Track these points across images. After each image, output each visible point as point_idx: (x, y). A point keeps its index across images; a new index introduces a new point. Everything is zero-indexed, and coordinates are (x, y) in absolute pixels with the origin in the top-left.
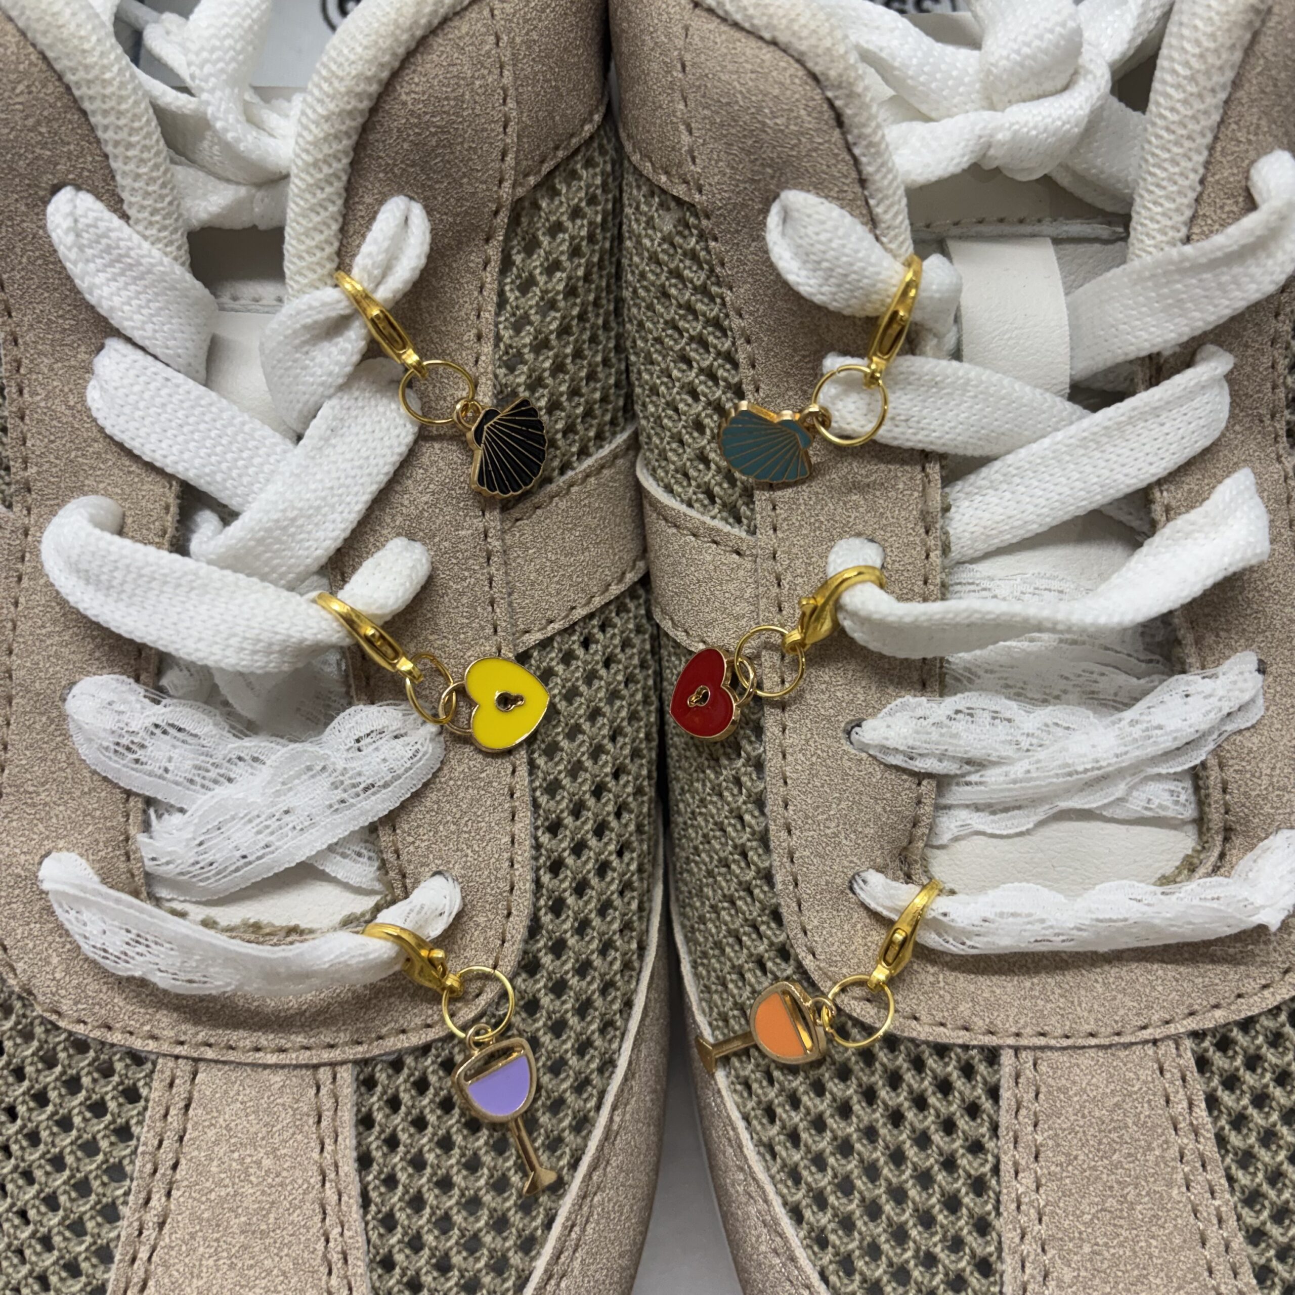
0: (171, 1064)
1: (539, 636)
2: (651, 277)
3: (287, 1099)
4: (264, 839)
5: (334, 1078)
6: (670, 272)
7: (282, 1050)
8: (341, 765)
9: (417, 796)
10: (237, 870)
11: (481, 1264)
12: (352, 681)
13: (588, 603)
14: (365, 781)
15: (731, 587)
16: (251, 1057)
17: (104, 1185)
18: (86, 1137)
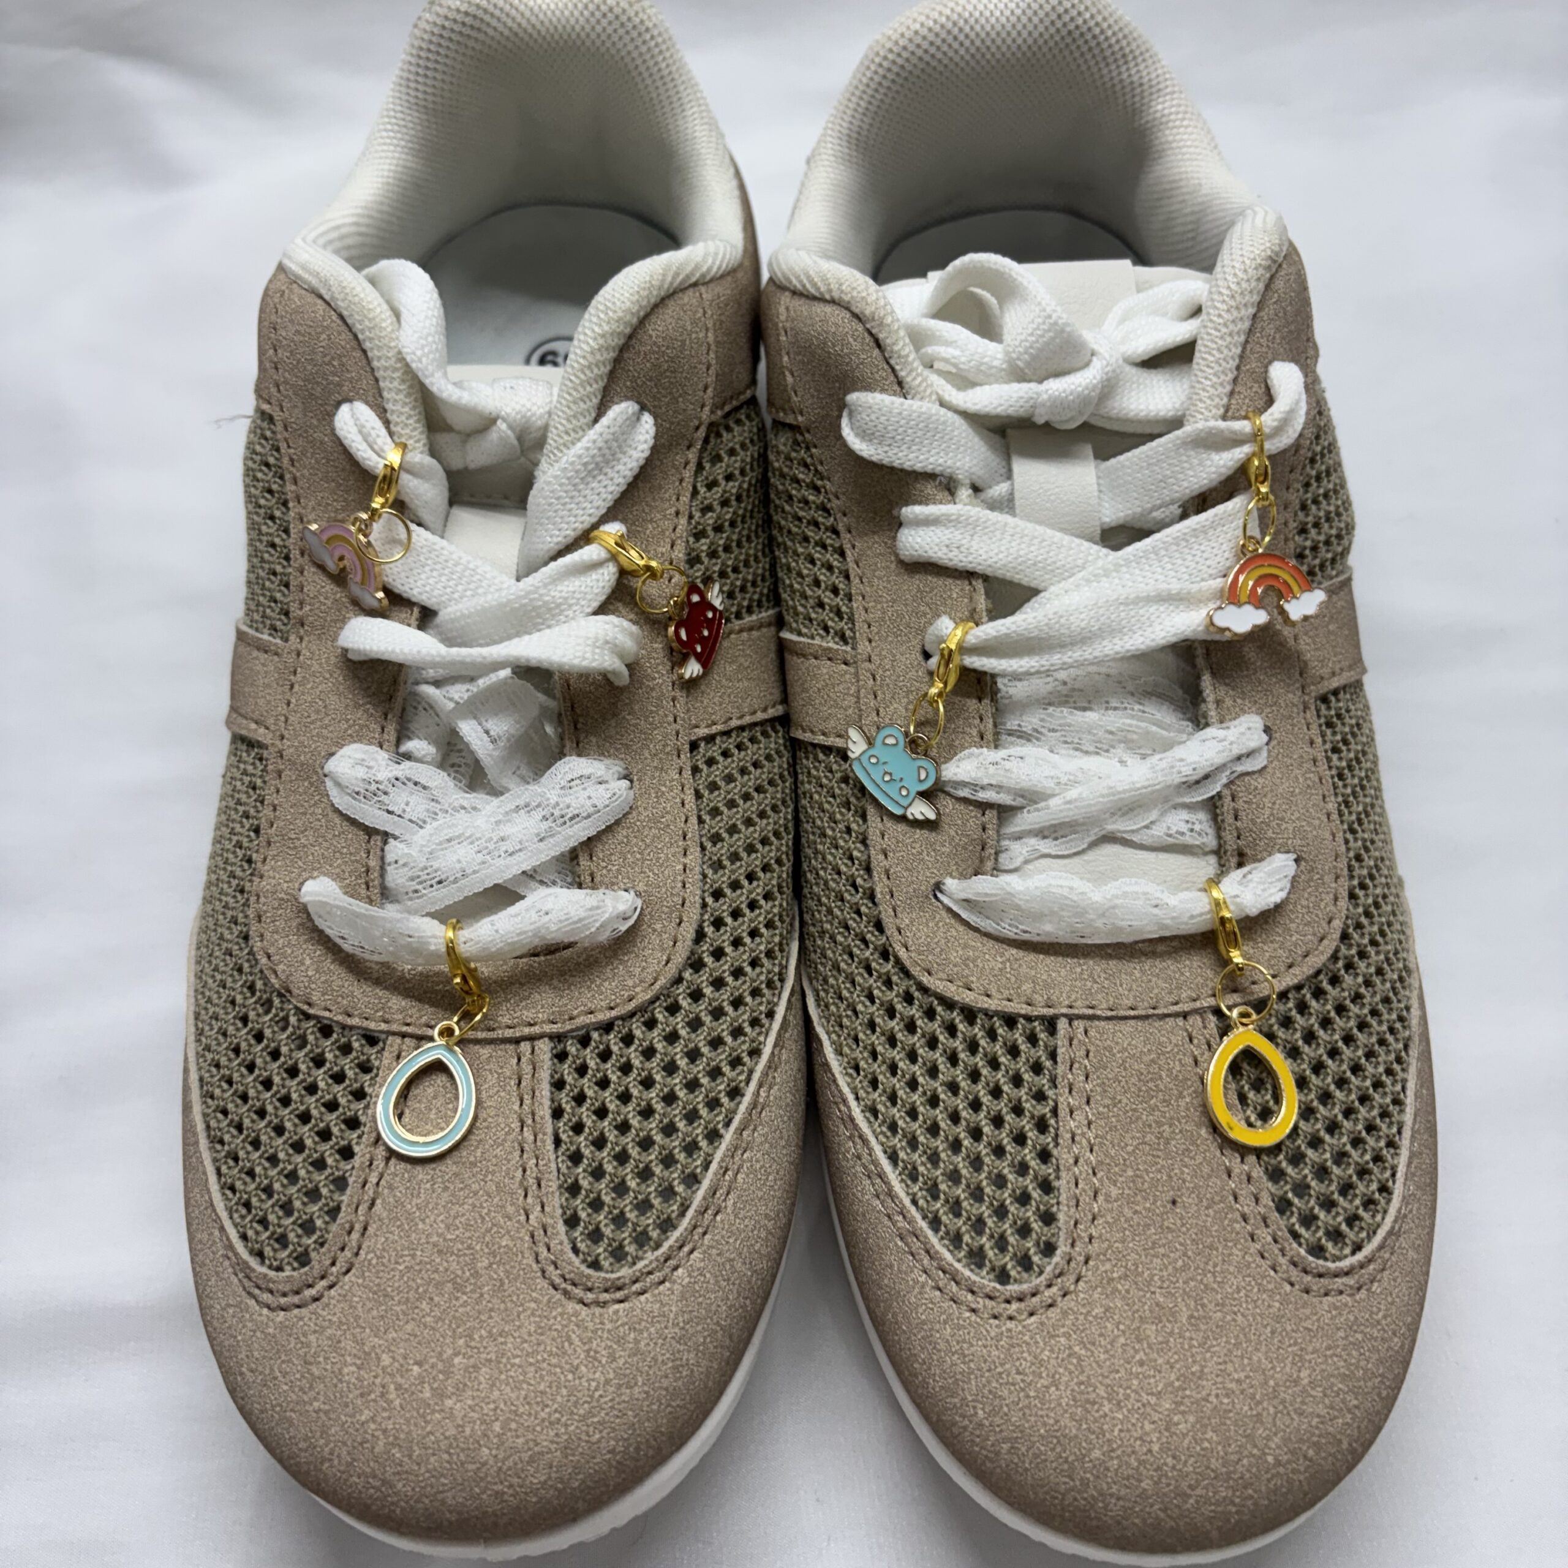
0: (398, 1040)
1: (706, 732)
3: (493, 1066)
5: (533, 1052)
7: (490, 1029)
15: (841, 688)
17: (341, 1130)
18: (328, 1097)
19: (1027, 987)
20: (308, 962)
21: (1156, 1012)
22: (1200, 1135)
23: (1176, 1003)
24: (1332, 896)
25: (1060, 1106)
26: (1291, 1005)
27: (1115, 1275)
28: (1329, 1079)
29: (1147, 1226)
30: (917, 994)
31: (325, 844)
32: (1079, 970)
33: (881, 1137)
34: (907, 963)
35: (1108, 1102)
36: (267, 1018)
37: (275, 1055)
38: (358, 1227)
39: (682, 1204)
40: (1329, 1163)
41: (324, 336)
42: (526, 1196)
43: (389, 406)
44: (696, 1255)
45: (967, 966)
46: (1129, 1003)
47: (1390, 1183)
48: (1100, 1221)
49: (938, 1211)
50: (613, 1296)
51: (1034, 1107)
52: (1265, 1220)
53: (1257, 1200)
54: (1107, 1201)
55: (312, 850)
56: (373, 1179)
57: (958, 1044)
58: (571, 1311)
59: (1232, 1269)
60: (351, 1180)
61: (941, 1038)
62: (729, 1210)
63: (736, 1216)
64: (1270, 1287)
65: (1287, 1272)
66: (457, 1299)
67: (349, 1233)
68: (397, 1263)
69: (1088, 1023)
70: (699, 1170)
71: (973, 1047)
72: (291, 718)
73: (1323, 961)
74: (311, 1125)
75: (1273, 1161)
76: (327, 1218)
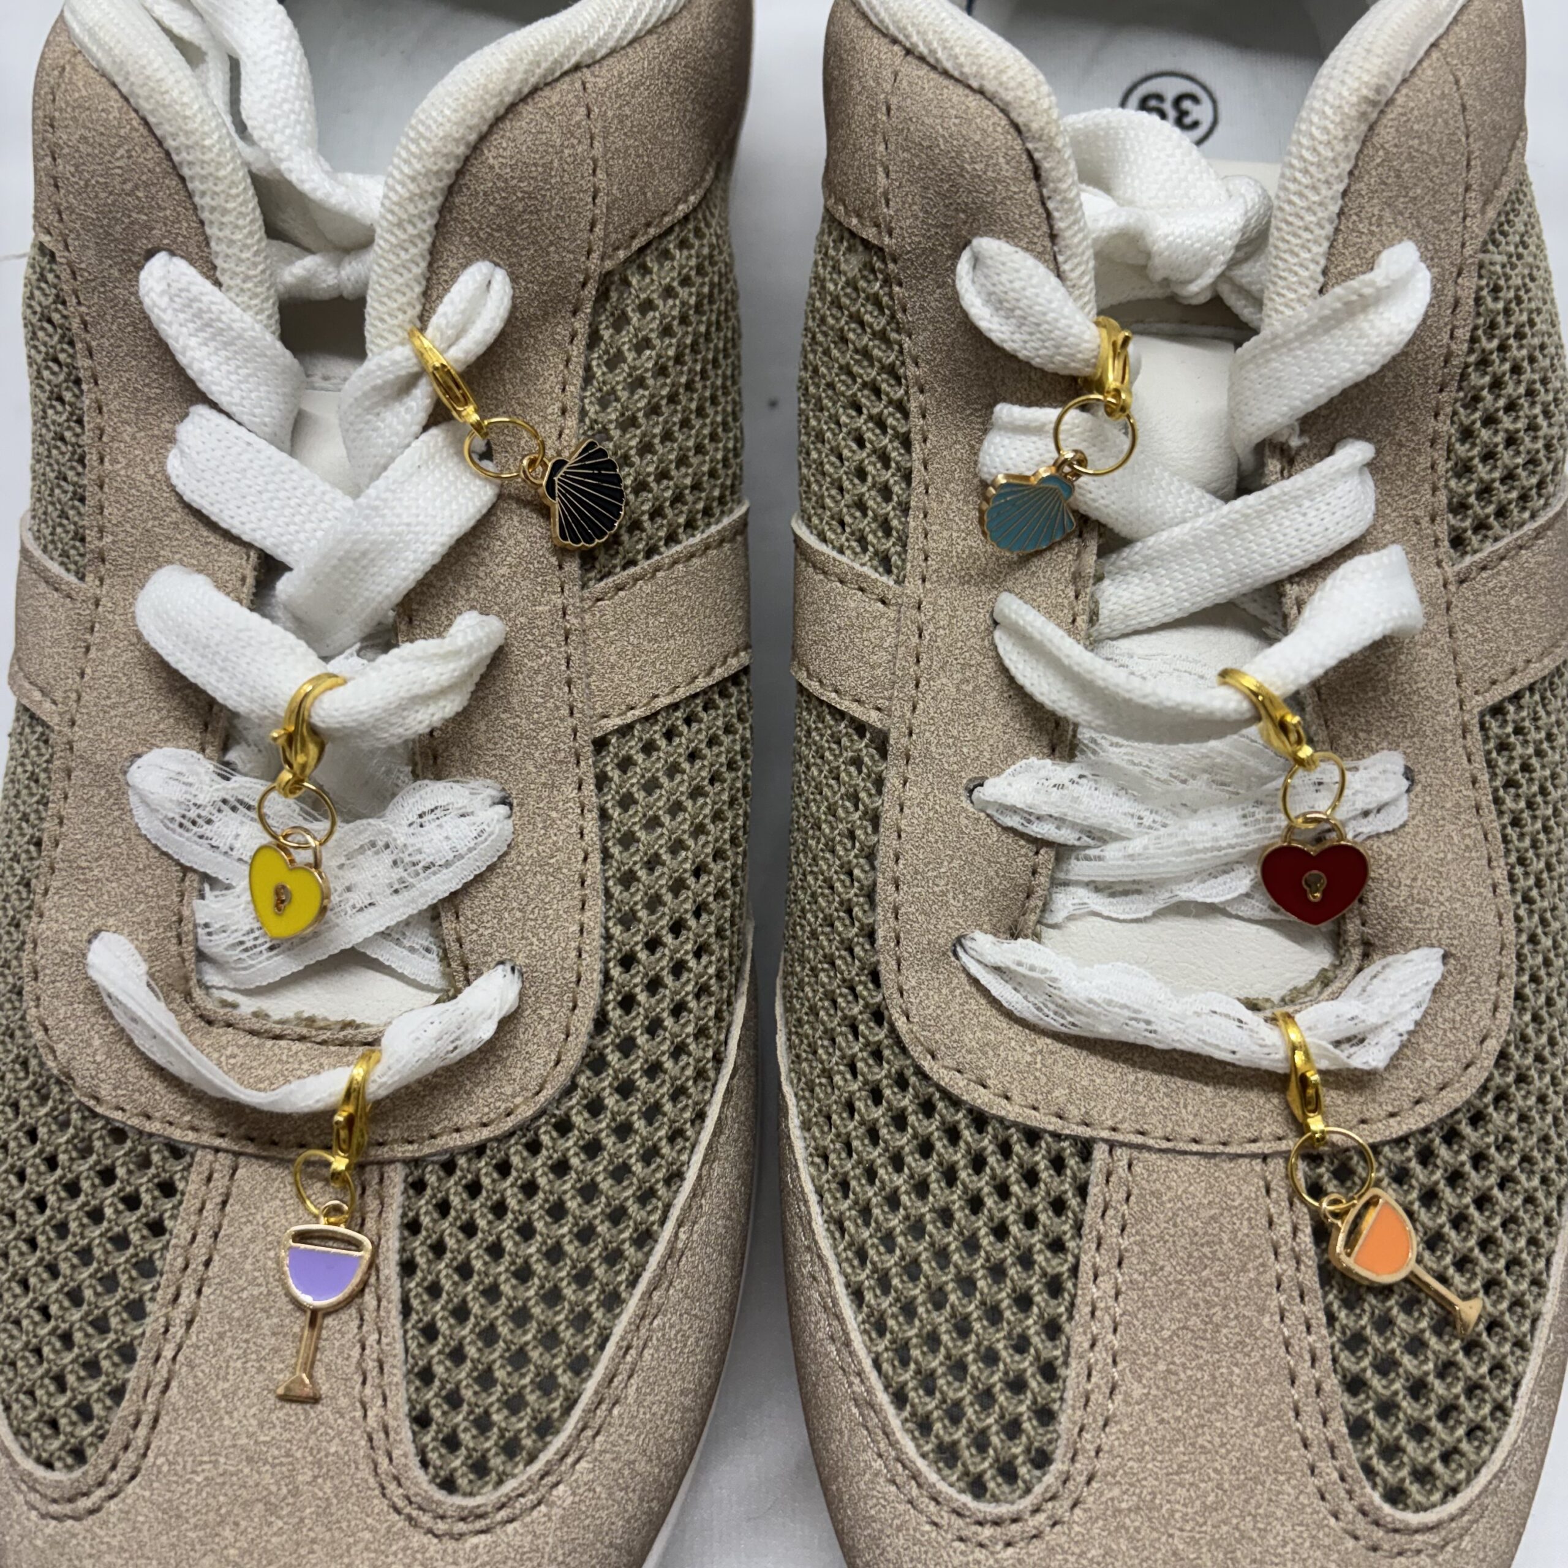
0: (210, 1156)
5: (382, 1178)
17: (132, 1279)
18: (116, 1229)
19: (1060, 1093)
20: (97, 1042)
21: (1227, 1150)
22: (1260, 1324)
23: (1255, 1141)
24: (1490, 1005)
25: (1082, 1268)
26: (1410, 1152)
27: (1124, 1505)
28: (1448, 1259)
29: (1174, 1442)
30: (913, 1080)
31: (125, 881)
32: (1132, 1078)
33: (845, 1265)
34: (906, 1039)
35: (1147, 1267)
36: (43, 1111)
37: (52, 1163)
38: (146, 1419)
39: (567, 1399)
40: (1430, 1377)
41: (121, 152)
42: (364, 1383)
43: (219, 262)
44: (583, 1465)
45: (985, 1053)
46: (1191, 1133)
47: (1509, 1403)
48: (1113, 1429)
49: (906, 1383)
50: (471, 1527)
51: (1047, 1260)
52: (1332, 1448)
53: (1325, 1421)
54: (1126, 1402)
55: (110, 886)
56: (168, 1353)
57: (959, 1157)
58: (415, 1545)
59: (1279, 1513)
60: (140, 1353)
61: (938, 1145)
62: (630, 1400)
63: (640, 1404)
64: (1327, 1541)
65: (1353, 1522)
66: (270, 1524)
67: (135, 1426)
68: (193, 1472)
69: (1135, 1154)
70: (591, 1351)
71: (978, 1163)
72: (85, 697)
73: (1466, 1094)
74: (92, 1269)
75: (1355, 1369)
76: (108, 1402)
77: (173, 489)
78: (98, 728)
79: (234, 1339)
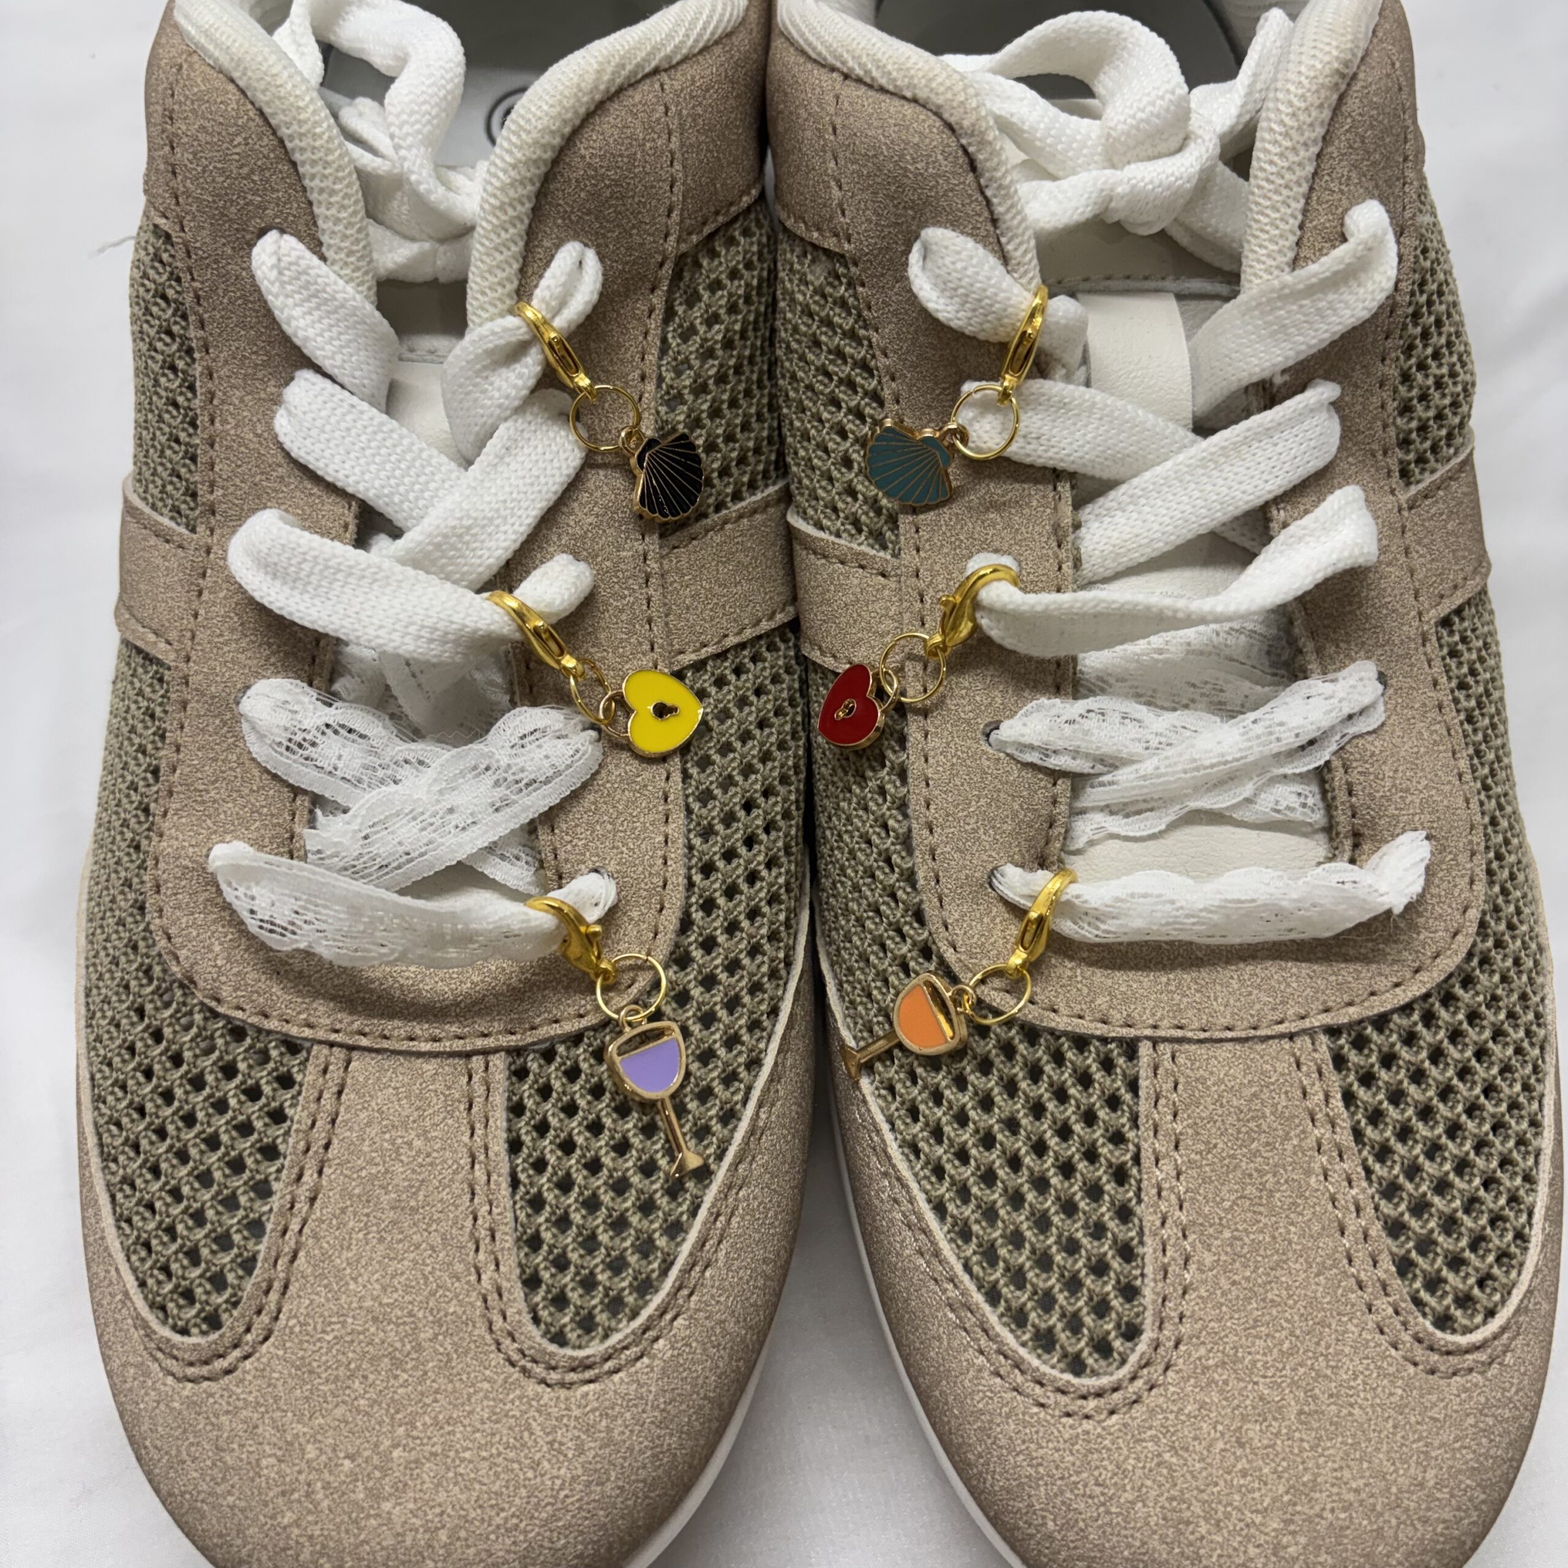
0: (325, 1051)
1: (694, 657)
2: (803, 328)
3: (439, 1086)
4: (426, 836)
5: (487, 1069)
6: (821, 321)
7: (436, 1040)
8: (504, 762)
9: (575, 796)
10: (399, 867)
11: (625, 1284)
12: (516, 688)
13: (739, 633)
14: (527, 777)
15: (877, 606)
16: (405, 1045)
17: (257, 1162)
18: (241, 1118)
19: (1102, 1000)
20: (217, 948)
21: (1258, 1033)
23: (1281, 1022)
24: (1467, 879)
26: (1416, 1017)
27: (1211, 1362)
28: (1459, 1108)
31: (241, 801)
32: (1164, 980)
34: (955, 967)
35: (1200, 1146)
36: (167, 1013)
38: (277, 1285)
39: (664, 1261)
40: (1460, 1214)
42: (477, 1251)
44: (680, 1321)
46: (1225, 1022)
48: (1192, 1296)
49: (996, 1281)
50: (580, 1377)
52: (1384, 1286)
53: (1375, 1264)
54: (1200, 1270)
55: (226, 806)
56: (295, 1226)
58: (530, 1394)
59: (1347, 1350)
60: (269, 1227)
63: (729, 1269)
64: (1392, 1370)
65: (1411, 1350)
66: (396, 1377)
67: (267, 1292)
68: (323, 1332)
69: (1176, 1047)
70: (684, 1218)
71: (1036, 1074)
72: (200, 636)
73: (1458, 959)
74: (220, 1153)
75: (1393, 1213)
76: (240, 1272)
77: (281, 446)
78: (212, 663)
79: (355, 1214)
